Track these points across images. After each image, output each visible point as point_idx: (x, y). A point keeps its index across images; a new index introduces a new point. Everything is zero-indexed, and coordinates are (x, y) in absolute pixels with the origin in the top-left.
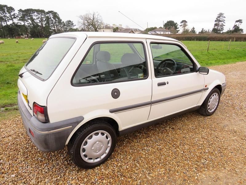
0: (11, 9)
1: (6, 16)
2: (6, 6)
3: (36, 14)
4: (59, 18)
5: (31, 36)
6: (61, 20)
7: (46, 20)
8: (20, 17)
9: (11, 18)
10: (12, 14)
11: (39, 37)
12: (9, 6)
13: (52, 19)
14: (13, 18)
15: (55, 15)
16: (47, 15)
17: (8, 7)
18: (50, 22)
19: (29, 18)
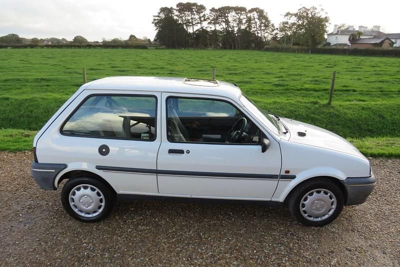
0: (201, 8)
1: (195, 18)
2: (195, 4)
3: (233, 13)
4: (266, 19)
5: (222, 47)
6: (269, 21)
7: (246, 22)
8: (211, 18)
9: (201, 20)
10: (202, 15)
11: (233, 47)
12: (199, 4)
13: (257, 20)
14: (202, 21)
15: (261, 14)
16: (249, 15)
17: (199, 6)
18: (253, 25)
19: (224, 20)
